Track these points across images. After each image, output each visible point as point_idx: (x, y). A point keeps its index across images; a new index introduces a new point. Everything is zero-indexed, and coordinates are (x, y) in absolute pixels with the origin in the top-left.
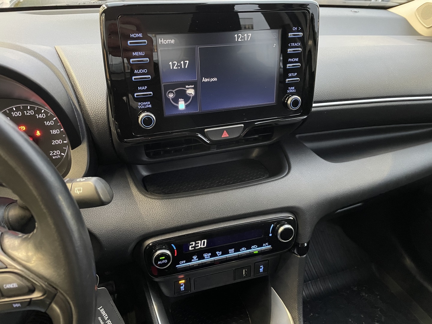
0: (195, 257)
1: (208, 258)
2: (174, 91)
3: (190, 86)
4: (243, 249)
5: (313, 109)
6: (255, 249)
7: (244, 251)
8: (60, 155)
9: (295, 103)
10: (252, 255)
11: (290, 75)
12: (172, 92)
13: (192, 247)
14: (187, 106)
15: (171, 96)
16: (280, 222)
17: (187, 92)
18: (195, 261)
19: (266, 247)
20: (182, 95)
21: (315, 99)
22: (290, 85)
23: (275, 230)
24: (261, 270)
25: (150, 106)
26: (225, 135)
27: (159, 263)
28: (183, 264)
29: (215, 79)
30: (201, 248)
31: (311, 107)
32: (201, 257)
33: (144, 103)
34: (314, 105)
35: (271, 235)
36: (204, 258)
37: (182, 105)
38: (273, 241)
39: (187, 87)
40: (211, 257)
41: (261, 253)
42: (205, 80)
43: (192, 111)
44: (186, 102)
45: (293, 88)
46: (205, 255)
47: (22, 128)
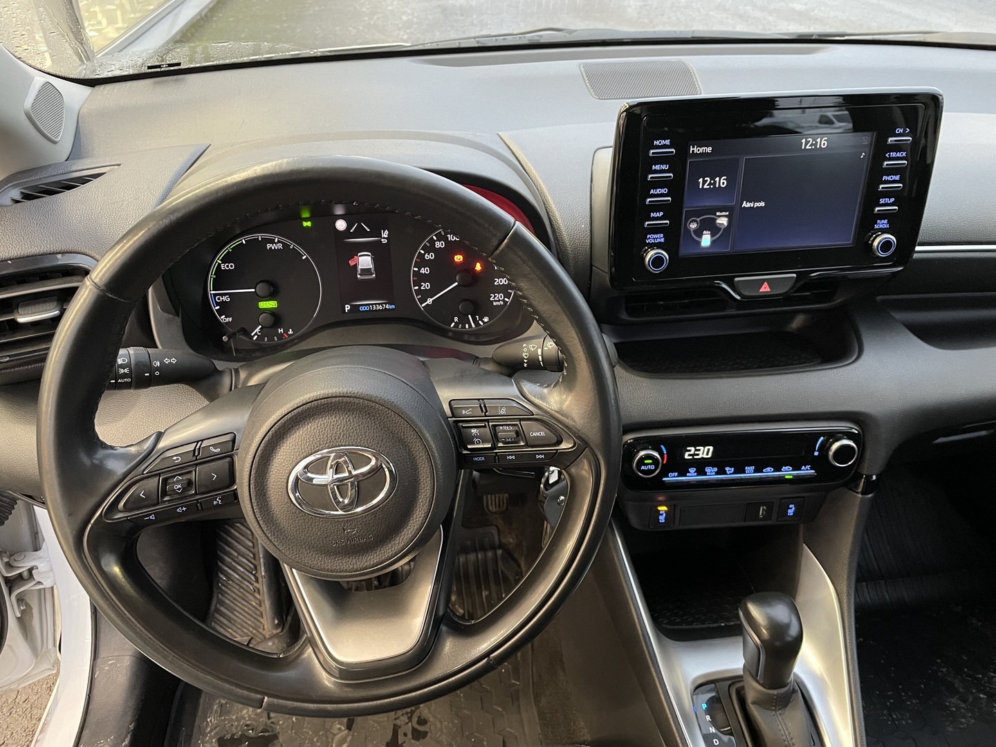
0: (692, 470)
1: (711, 474)
2: (698, 220)
3: (724, 213)
4: (768, 469)
5: (915, 256)
6: (788, 473)
7: (769, 472)
8: (503, 300)
9: (886, 245)
10: (781, 481)
11: (882, 201)
12: (696, 221)
13: (689, 455)
14: (713, 242)
15: (693, 226)
16: (833, 436)
17: (718, 221)
18: (692, 476)
19: (806, 471)
20: (711, 226)
21: (922, 236)
22: (882, 216)
23: (825, 448)
24: (791, 512)
25: (662, 240)
26: (765, 289)
27: (643, 468)
28: (673, 477)
29: (762, 204)
30: (703, 458)
31: (913, 251)
32: (701, 472)
33: (655, 236)
34: (918, 248)
35: (816, 454)
36: (705, 474)
37: (706, 240)
38: (821, 463)
39: (718, 214)
40: (717, 473)
41: (797, 480)
42: (746, 205)
43: (718, 250)
44: (712, 236)
45: (886, 221)
46: (708, 470)
47: (458, 258)
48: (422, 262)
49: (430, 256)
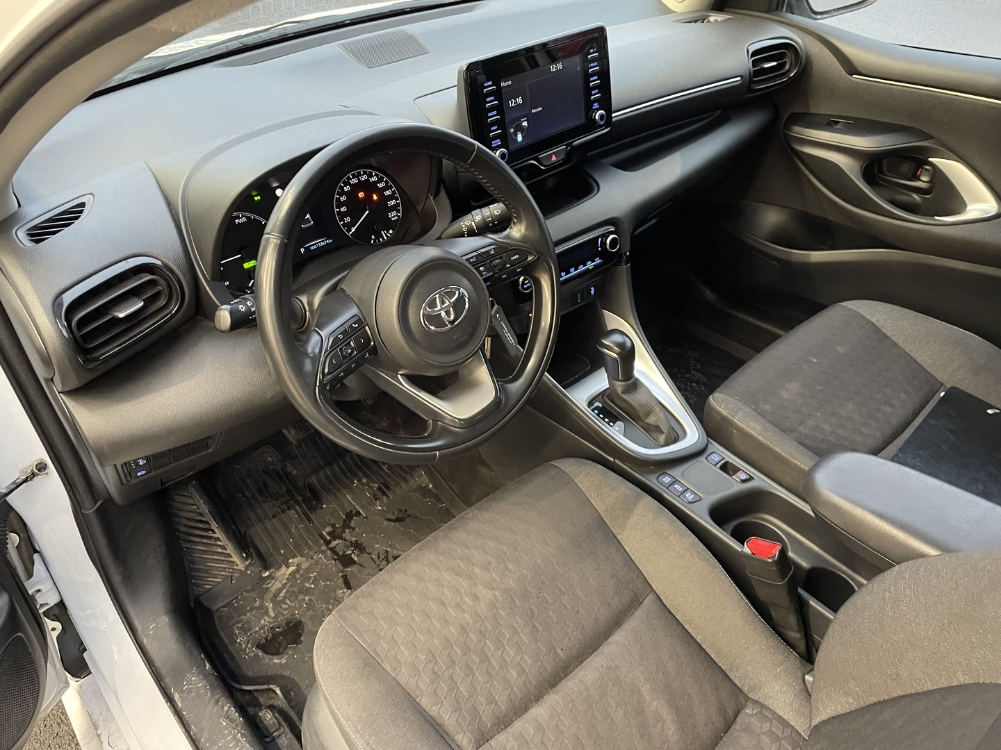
3: (524, 119)
4: (581, 266)
5: (614, 119)
6: (590, 265)
7: (582, 268)
8: (397, 215)
9: (602, 117)
10: (588, 271)
11: (593, 93)
12: (512, 127)
14: (523, 138)
15: (512, 131)
16: (605, 236)
17: (523, 124)
19: (598, 261)
20: (519, 128)
21: (613, 109)
22: (595, 101)
23: (604, 244)
24: (592, 292)
25: (500, 143)
26: (554, 158)
27: (525, 287)
29: (541, 109)
31: (612, 117)
33: (496, 141)
34: (613, 115)
35: (600, 249)
37: (520, 138)
38: (604, 254)
39: (522, 120)
41: (596, 267)
42: (533, 111)
43: (529, 141)
44: (522, 134)
45: (597, 104)
47: (361, 195)
48: (340, 204)
49: (343, 198)
